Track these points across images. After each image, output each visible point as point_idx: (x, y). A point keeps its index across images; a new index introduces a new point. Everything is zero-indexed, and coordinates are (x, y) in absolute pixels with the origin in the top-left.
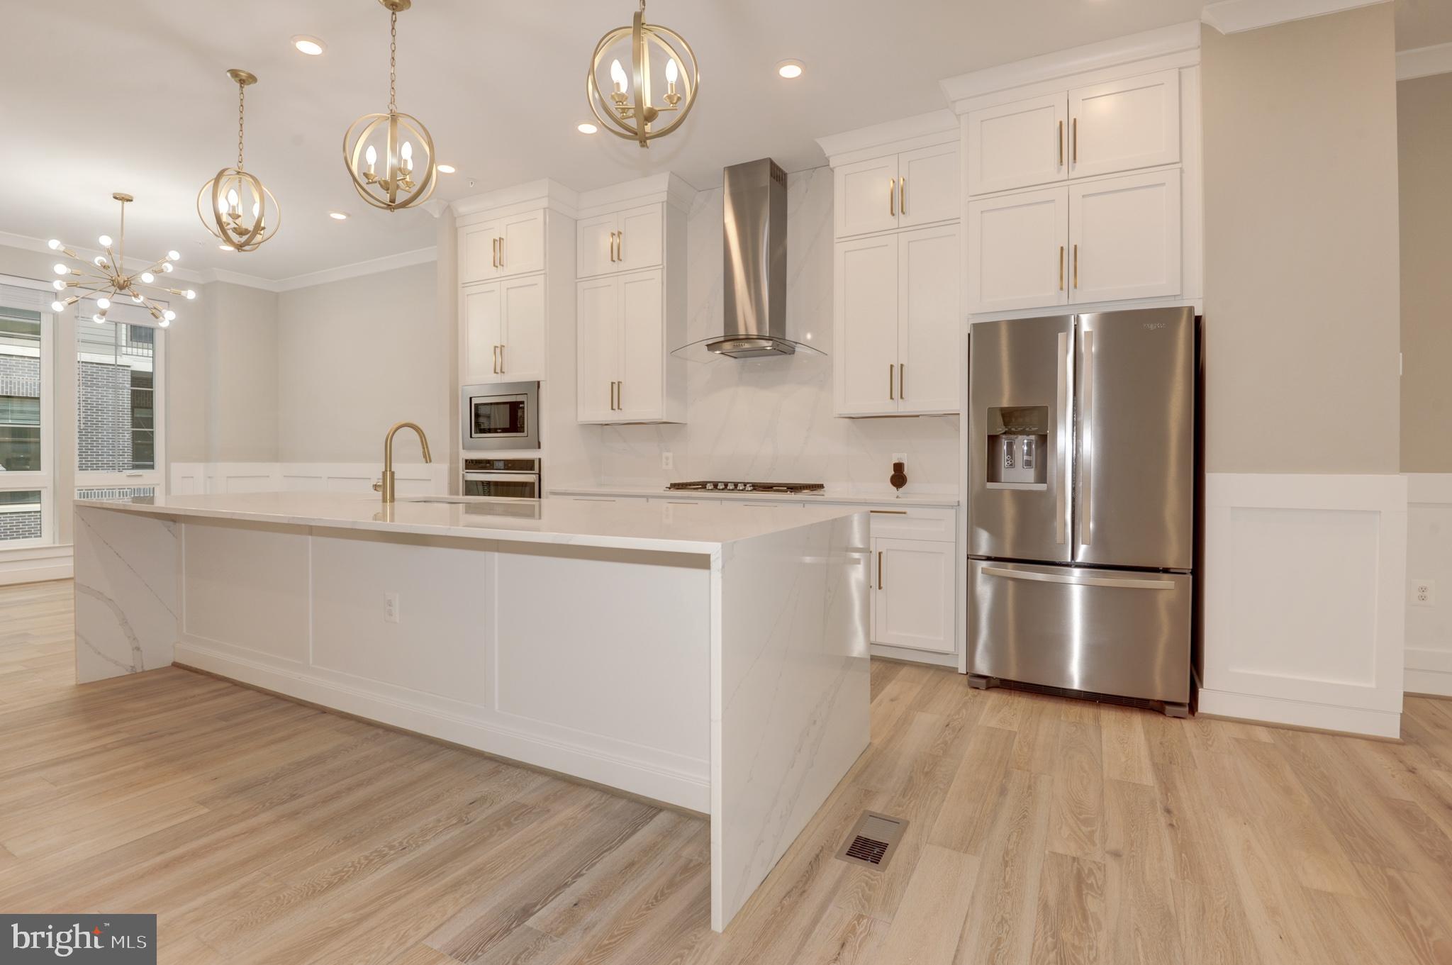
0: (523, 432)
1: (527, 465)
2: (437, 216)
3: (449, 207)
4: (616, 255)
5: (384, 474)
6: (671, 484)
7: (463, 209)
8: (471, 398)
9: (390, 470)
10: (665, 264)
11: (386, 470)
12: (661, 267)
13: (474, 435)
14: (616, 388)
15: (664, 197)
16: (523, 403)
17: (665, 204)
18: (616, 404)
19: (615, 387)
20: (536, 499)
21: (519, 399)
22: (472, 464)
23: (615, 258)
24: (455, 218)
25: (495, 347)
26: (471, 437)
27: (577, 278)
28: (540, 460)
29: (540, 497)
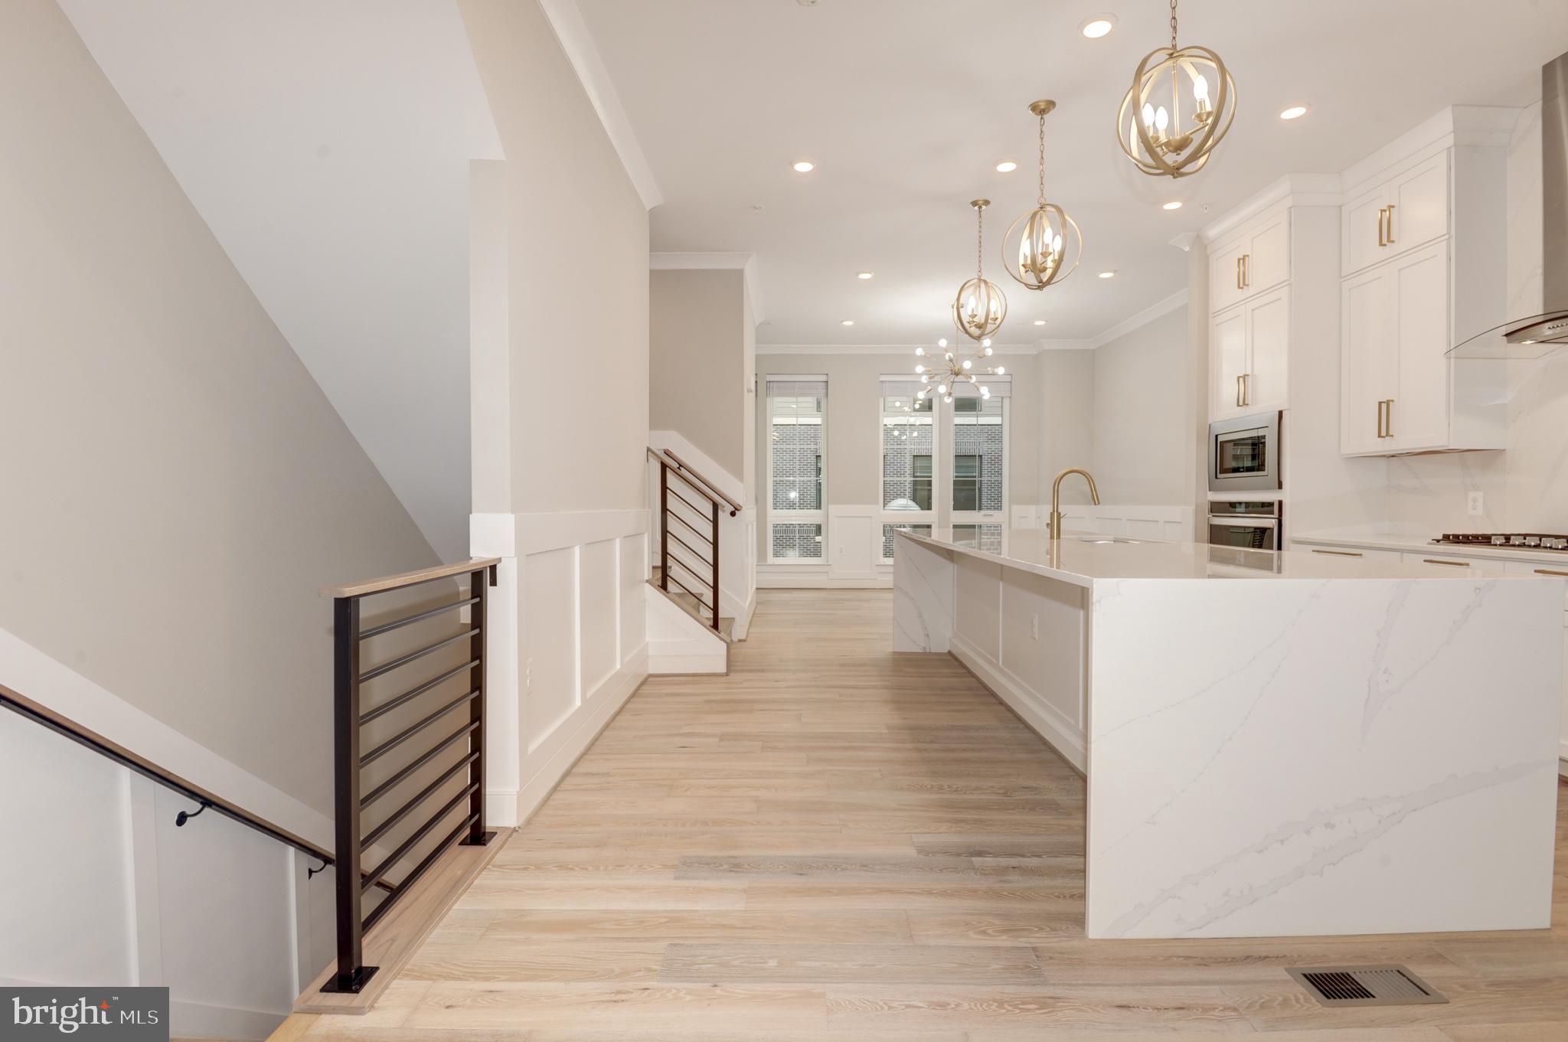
0: (1264, 470)
1: (1265, 507)
2: (1187, 249)
3: (1198, 236)
4: (1385, 235)
5: (1052, 514)
6: (1444, 535)
7: (1212, 233)
8: (1217, 436)
9: (1057, 511)
10: (1453, 233)
11: (1054, 511)
12: (1447, 236)
13: (1219, 476)
14: (1385, 408)
15: (1450, 140)
16: (1264, 437)
17: (1453, 150)
18: (1384, 430)
19: (1384, 406)
20: (1275, 552)
21: (1261, 433)
22: (1217, 508)
23: (1385, 241)
24: (1206, 246)
25: (1239, 378)
26: (1216, 478)
27: (1341, 277)
28: (1280, 503)
29: (1280, 548)
